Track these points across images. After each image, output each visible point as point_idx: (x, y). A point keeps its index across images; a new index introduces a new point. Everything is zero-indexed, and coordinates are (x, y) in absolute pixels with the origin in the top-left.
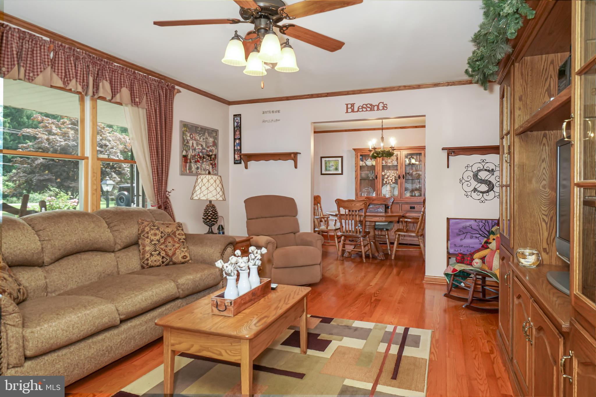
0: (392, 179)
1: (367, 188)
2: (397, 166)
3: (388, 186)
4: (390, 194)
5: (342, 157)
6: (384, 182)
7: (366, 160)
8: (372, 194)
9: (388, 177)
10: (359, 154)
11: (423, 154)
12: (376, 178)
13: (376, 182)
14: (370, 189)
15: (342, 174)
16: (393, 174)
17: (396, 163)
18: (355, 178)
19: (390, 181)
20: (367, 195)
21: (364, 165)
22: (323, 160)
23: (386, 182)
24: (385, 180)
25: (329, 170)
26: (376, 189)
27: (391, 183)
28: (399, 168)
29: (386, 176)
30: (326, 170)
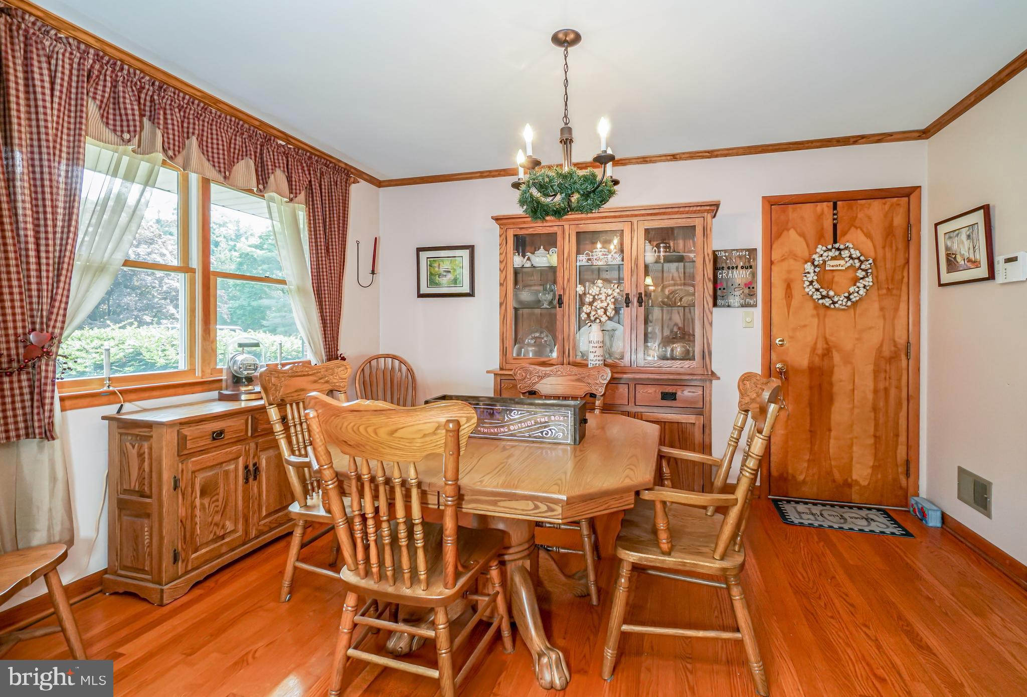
0: (605, 304)
1: (537, 335)
2: (619, 267)
3: (595, 327)
4: (599, 352)
5: (471, 248)
6: (584, 316)
7: (533, 253)
8: (551, 351)
9: (594, 300)
10: (511, 234)
11: (699, 231)
12: (560, 303)
13: (559, 317)
14: (546, 338)
15: (471, 294)
16: (610, 292)
17: (619, 259)
18: (501, 304)
19: (601, 312)
20: (537, 354)
21: (528, 265)
22: (424, 255)
23: (588, 314)
24: (586, 309)
25: (437, 285)
26: (560, 337)
27: (604, 318)
28: (626, 274)
29: (588, 299)
30: (432, 282)
